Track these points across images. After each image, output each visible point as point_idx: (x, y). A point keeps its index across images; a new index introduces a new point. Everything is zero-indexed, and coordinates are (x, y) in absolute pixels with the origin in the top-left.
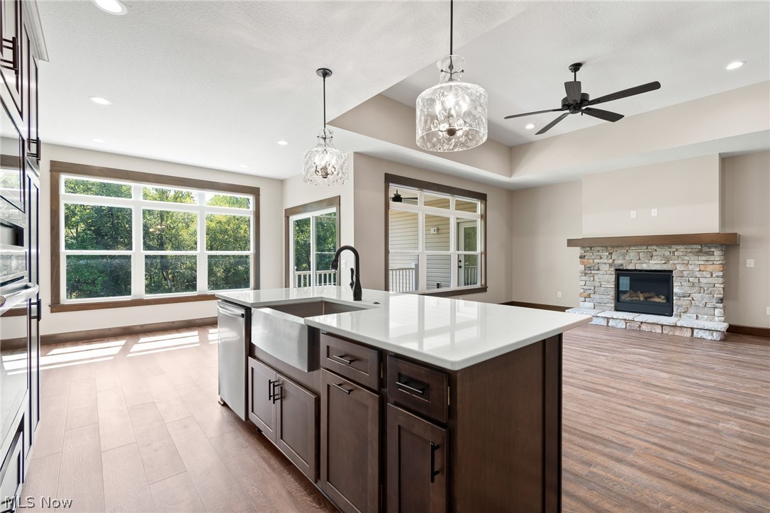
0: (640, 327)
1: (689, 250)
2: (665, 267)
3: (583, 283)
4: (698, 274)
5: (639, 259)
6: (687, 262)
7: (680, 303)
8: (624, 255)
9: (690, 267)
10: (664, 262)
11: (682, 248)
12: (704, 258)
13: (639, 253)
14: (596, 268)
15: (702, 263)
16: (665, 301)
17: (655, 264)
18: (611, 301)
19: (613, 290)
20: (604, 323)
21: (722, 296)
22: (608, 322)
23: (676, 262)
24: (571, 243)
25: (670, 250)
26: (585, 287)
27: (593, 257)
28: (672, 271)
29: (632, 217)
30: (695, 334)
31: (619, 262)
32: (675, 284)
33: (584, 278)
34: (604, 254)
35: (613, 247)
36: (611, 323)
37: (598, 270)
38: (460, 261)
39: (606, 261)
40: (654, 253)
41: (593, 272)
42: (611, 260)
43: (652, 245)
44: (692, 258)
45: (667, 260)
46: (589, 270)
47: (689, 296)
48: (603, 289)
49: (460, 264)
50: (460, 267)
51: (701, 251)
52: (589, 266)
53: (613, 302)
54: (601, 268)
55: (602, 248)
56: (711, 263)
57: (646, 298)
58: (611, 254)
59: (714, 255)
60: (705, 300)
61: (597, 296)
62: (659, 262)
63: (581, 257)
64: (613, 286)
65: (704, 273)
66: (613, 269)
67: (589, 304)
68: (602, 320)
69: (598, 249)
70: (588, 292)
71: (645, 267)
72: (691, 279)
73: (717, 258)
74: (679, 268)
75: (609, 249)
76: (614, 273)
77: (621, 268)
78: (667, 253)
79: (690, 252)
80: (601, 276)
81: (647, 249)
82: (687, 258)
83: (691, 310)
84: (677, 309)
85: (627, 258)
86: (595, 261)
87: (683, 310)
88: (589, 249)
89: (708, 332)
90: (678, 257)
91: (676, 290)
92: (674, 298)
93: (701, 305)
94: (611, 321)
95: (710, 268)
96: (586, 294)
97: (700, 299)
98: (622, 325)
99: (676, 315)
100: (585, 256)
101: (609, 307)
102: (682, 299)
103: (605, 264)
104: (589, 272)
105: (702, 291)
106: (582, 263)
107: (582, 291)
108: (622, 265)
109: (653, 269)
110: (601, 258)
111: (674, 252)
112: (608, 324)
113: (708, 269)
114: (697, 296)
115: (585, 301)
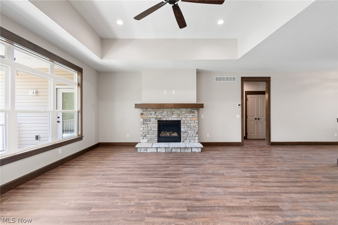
0: (171, 150)
1: (187, 111)
2: (178, 119)
3: (142, 129)
4: (190, 122)
5: (168, 115)
6: (186, 116)
7: (184, 135)
8: (161, 113)
9: (187, 119)
10: (178, 116)
11: (184, 110)
12: (192, 115)
13: (168, 112)
14: (149, 120)
15: (191, 117)
16: (177, 135)
17: (174, 118)
18: (156, 137)
19: (157, 131)
20: (155, 151)
21: (197, 131)
22: (157, 150)
23: (182, 116)
24: (137, 106)
25: (180, 111)
26: (144, 131)
27: (147, 114)
28: (180, 121)
29: (165, 94)
30: (193, 150)
31: (159, 117)
32: (182, 127)
33: (143, 126)
34: (152, 112)
35: (157, 109)
36: (159, 150)
37: (150, 121)
38: (59, 117)
39: (154, 116)
40: (174, 112)
41: (147, 122)
42: (156, 116)
43: (173, 108)
44: (188, 114)
45: (179, 115)
46: (146, 121)
47: (187, 132)
48: (152, 131)
49: (59, 120)
50: (59, 122)
51: (191, 111)
52: (145, 119)
53: (157, 138)
54: (151, 120)
55: (152, 109)
56: (194, 117)
57: (170, 134)
58: (156, 112)
59: (195, 113)
60: (192, 134)
61: (149, 136)
62: (176, 116)
63: (142, 114)
64: (157, 130)
65: (192, 121)
66: (157, 121)
67: (146, 140)
68: (154, 149)
69: (150, 109)
70: (145, 133)
71: (170, 119)
72: (188, 124)
73: (196, 115)
74: (183, 119)
75: (155, 110)
76: (157, 122)
77: (160, 120)
78: (179, 112)
79: (187, 112)
80: (151, 124)
81: (171, 110)
82: (186, 115)
83: (188, 138)
84: (183, 139)
85: (163, 115)
86: (149, 116)
87: (185, 139)
88: (145, 110)
89: (197, 148)
90: (183, 114)
91: (182, 130)
92: (182, 133)
93: (191, 136)
94: (158, 149)
95: (194, 119)
96: (144, 135)
97: (191, 133)
98: (164, 151)
99: (182, 142)
100: (143, 114)
101: (155, 140)
102: (184, 133)
103: (153, 118)
104: (146, 122)
105: (191, 129)
106: (142, 118)
107: (142, 133)
108: (161, 118)
109: (174, 120)
110: (151, 115)
111: (181, 112)
112: (157, 151)
113: (193, 120)
114: (189, 132)
115: (143, 139)
